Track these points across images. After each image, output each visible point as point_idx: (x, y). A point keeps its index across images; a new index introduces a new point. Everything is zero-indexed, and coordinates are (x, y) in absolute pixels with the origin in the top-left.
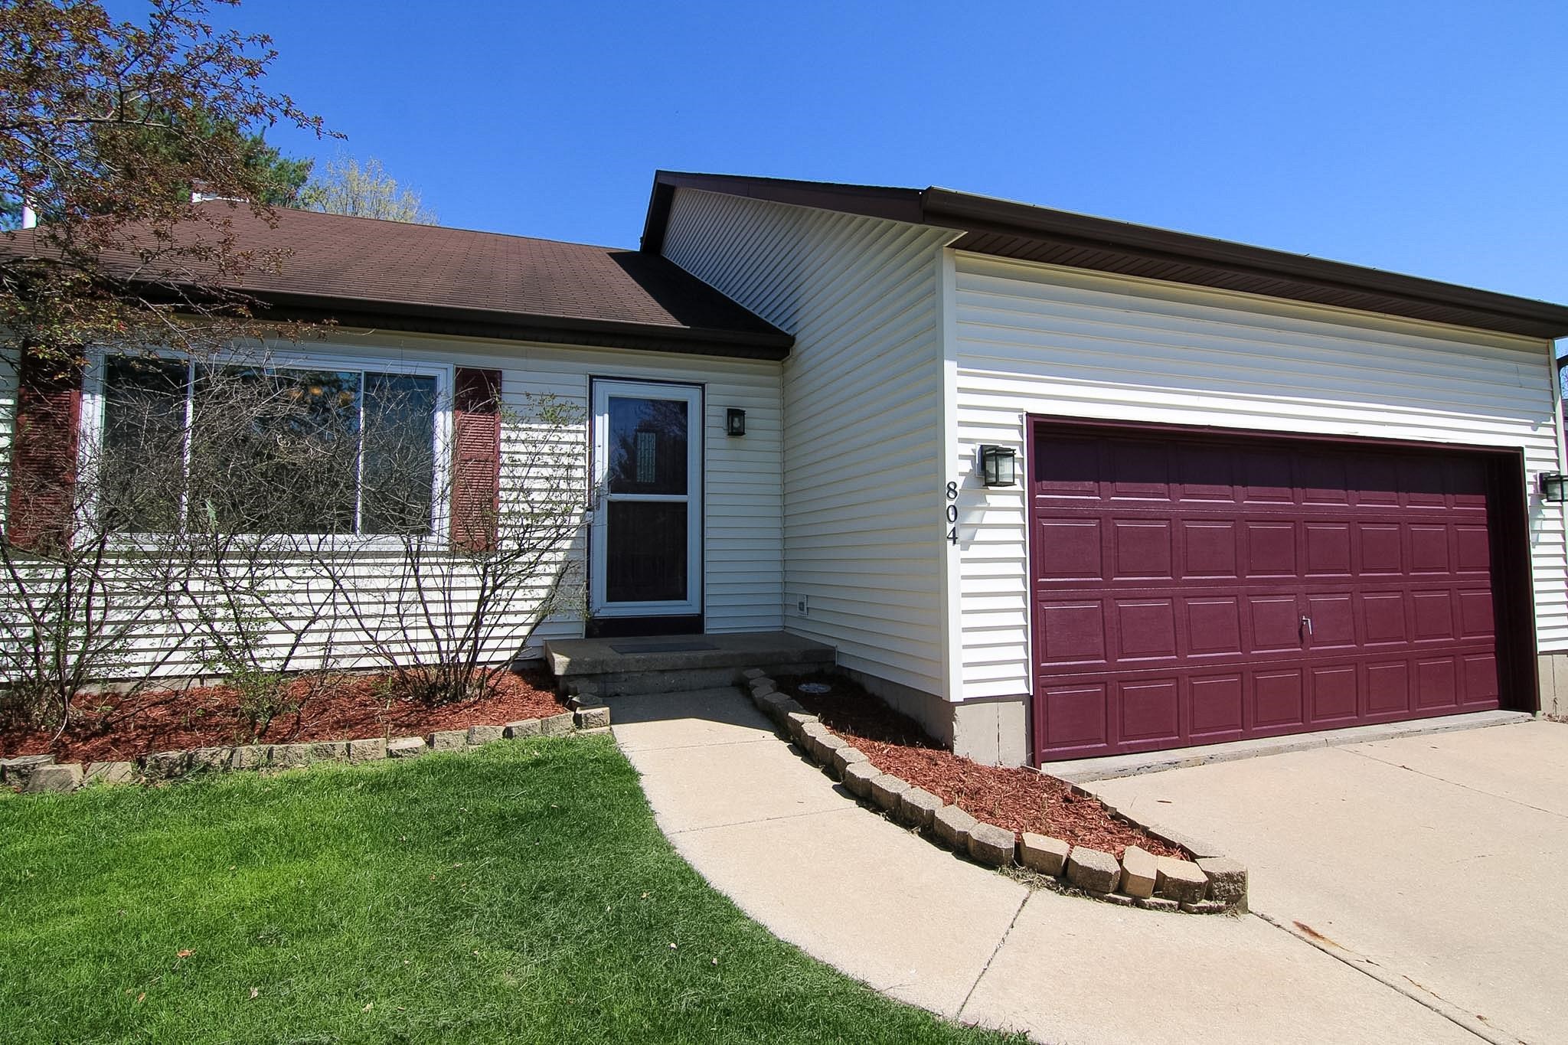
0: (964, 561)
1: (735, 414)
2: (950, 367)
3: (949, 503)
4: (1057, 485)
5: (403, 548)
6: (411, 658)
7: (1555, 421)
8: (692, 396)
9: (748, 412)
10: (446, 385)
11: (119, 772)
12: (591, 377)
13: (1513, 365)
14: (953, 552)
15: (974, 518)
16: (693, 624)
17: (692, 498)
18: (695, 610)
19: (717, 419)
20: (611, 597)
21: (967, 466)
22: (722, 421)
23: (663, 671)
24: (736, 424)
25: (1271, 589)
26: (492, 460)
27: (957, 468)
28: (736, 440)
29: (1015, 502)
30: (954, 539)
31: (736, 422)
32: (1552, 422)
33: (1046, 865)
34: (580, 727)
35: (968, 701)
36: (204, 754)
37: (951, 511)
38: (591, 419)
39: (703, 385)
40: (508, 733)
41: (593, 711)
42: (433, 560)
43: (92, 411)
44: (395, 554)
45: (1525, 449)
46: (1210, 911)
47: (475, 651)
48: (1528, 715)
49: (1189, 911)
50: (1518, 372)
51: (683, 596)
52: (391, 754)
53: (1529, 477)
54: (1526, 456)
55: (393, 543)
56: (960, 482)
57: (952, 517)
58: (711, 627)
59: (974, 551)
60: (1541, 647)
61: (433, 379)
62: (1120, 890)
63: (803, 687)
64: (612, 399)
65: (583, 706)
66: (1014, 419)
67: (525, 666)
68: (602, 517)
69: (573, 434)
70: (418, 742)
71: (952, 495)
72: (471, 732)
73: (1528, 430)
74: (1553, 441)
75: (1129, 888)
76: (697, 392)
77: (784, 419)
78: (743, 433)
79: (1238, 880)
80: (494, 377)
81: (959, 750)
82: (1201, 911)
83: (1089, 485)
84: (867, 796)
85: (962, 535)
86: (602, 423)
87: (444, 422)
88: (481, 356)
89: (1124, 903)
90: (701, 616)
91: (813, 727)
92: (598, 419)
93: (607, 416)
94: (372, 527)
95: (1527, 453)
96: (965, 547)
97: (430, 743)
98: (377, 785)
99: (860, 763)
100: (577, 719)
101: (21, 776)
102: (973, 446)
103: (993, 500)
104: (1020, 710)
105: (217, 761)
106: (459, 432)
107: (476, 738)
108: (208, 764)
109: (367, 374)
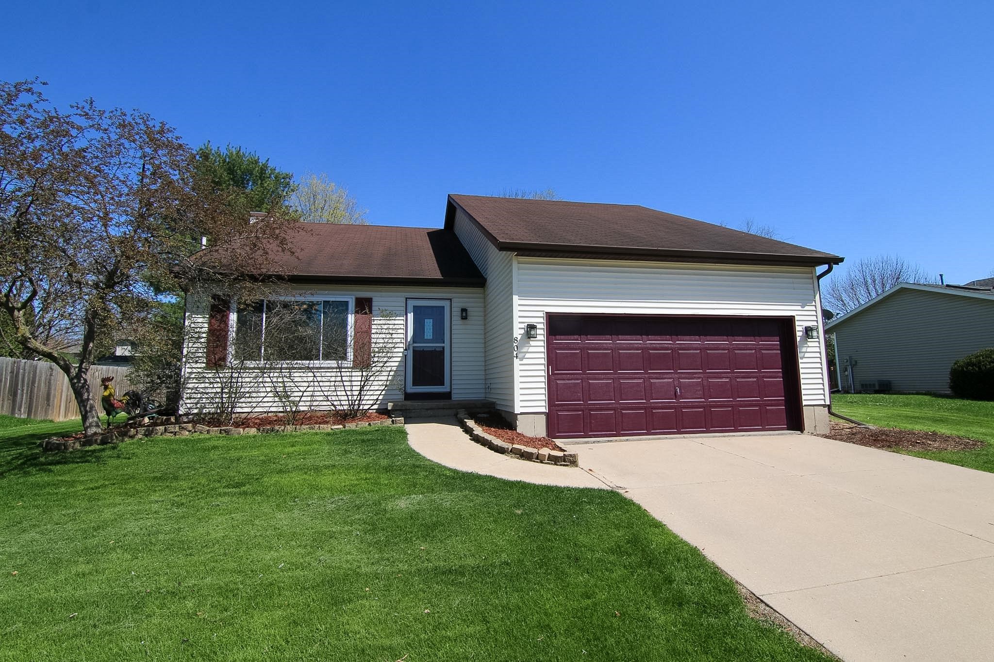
0: (520, 365)
1: (464, 310)
2: (515, 298)
3: (515, 344)
4: (562, 337)
5: (336, 366)
6: (339, 402)
7: (815, 303)
8: (446, 304)
9: (469, 309)
10: (352, 306)
11: (253, 431)
12: (406, 298)
13: (791, 280)
14: (516, 362)
15: (525, 350)
16: (448, 396)
17: (446, 345)
18: (448, 390)
19: (457, 313)
20: (415, 384)
21: (522, 331)
22: (459, 314)
23: (427, 409)
24: (464, 315)
25: (660, 376)
26: (368, 332)
27: (518, 332)
28: (464, 321)
29: (542, 343)
30: (517, 357)
31: (464, 314)
32: (814, 304)
33: (518, 453)
34: (393, 424)
35: (522, 414)
36: (277, 428)
37: (515, 347)
38: (406, 315)
39: (451, 299)
40: (370, 424)
41: (398, 419)
42: (347, 370)
43: (233, 317)
44: (333, 368)
45: (796, 316)
46: (564, 465)
47: (359, 405)
48: (799, 432)
49: (557, 465)
50: (793, 283)
51: (442, 384)
52: (332, 429)
53: (798, 328)
54: (796, 319)
55: (333, 363)
56: (519, 337)
57: (516, 350)
58: (455, 397)
59: (525, 361)
60: (804, 403)
61: (347, 302)
62: (537, 458)
63: (480, 415)
64: (414, 307)
65: (395, 418)
66: (541, 314)
67: (380, 411)
68: (410, 354)
69: (400, 321)
70: (341, 426)
71: (516, 342)
72: (358, 424)
73: (799, 308)
74: (815, 312)
75: (539, 458)
76: (448, 302)
77: (485, 311)
78: (467, 318)
79: (574, 456)
80: (369, 301)
81: (519, 430)
82: (561, 465)
83: (576, 337)
84: (477, 439)
85: (520, 356)
86: (411, 316)
87: (351, 319)
88: (364, 293)
89: (537, 462)
90: (450, 393)
91: (471, 423)
92: (409, 315)
93: (412, 313)
94: (327, 357)
95: (797, 318)
96: (521, 359)
97: (345, 427)
98: (328, 434)
99: (478, 430)
100: (393, 421)
101: (226, 432)
102: (524, 324)
103: (532, 343)
104: (544, 417)
105: (280, 430)
106: (356, 322)
107: (359, 426)
108: (278, 430)
109: (324, 301)
